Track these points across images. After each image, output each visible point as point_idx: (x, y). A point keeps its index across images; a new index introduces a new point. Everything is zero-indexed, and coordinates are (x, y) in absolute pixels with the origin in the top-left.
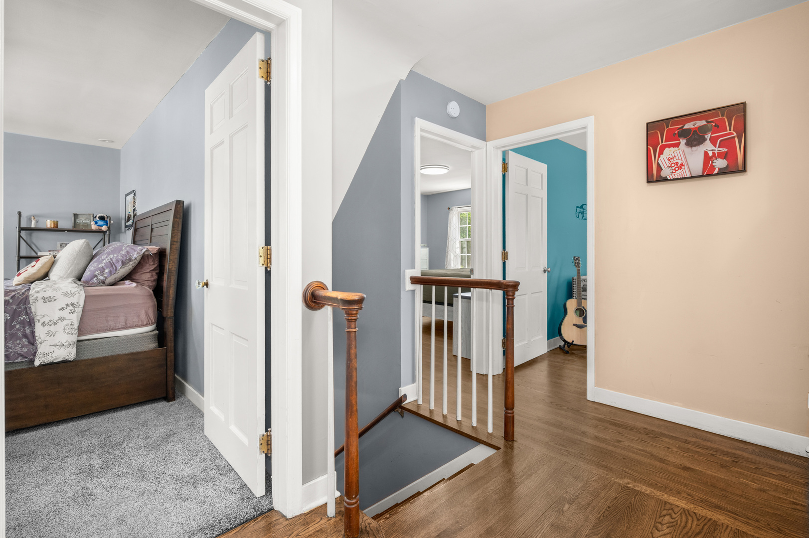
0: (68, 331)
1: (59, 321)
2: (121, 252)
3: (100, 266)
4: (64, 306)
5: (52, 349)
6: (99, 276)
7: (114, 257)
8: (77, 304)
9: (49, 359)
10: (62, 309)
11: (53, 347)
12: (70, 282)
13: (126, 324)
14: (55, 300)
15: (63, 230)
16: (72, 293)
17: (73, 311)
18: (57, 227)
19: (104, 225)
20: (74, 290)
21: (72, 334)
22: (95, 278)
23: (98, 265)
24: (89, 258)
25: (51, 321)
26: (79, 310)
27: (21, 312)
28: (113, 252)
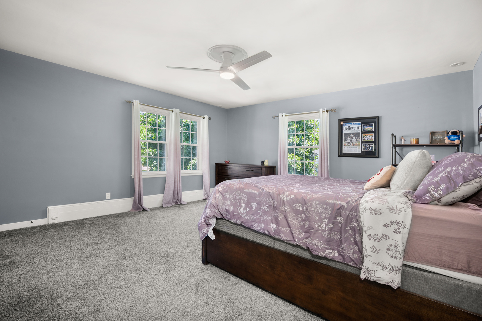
0: (391, 253)
1: (382, 239)
2: (462, 165)
3: (435, 180)
4: (389, 223)
5: (375, 267)
6: (432, 193)
7: (452, 170)
8: (402, 224)
9: (373, 278)
10: (386, 226)
11: (376, 266)
12: (399, 196)
13: (469, 267)
14: (381, 213)
15: (422, 146)
16: (398, 209)
17: (397, 231)
18: (418, 143)
19: (457, 139)
20: (400, 206)
21: (396, 258)
22: (428, 194)
23: (432, 179)
24: (426, 170)
25: (375, 235)
26: (405, 231)
27: (352, 218)
28: (451, 165)
